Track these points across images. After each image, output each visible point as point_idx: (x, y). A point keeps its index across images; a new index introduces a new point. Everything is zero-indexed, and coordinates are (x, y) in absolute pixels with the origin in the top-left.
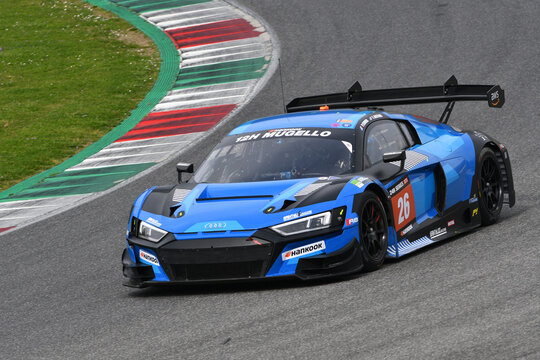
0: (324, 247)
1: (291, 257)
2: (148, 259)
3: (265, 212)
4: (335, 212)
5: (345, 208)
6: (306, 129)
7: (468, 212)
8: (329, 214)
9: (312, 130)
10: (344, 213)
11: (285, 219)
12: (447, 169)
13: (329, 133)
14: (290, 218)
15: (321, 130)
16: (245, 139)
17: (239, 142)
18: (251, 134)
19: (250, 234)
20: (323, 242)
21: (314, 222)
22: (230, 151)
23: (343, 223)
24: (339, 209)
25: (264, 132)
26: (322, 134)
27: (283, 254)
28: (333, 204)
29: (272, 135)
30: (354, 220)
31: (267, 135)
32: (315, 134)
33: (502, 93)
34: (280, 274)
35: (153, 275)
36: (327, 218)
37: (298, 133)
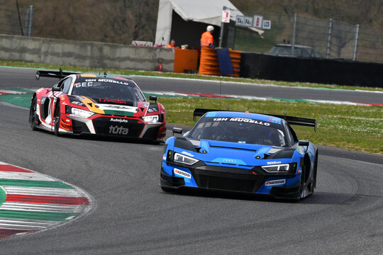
0: (285, 182)
1: (269, 184)
3: (256, 157)
4: (291, 165)
5: (296, 163)
6: (255, 120)
8: (288, 165)
9: (259, 121)
10: (296, 166)
13: (269, 124)
14: (270, 163)
15: (264, 122)
16: (220, 119)
17: (216, 121)
18: (222, 118)
19: (250, 168)
20: (285, 180)
21: (282, 168)
22: (212, 125)
23: (295, 172)
24: (293, 163)
25: (229, 118)
26: (265, 124)
27: (266, 183)
28: (291, 160)
29: (236, 120)
30: (300, 171)
31: (232, 119)
32: (261, 123)
34: (263, 193)
35: (184, 183)
36: (287, 167)
37: (251, 121)
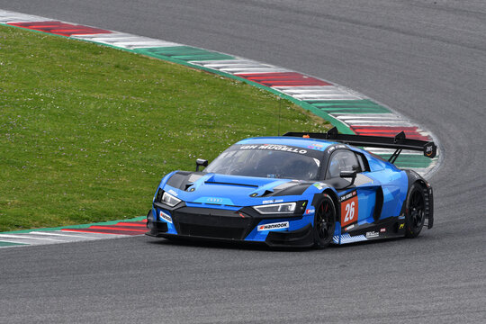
0: (288, 226)
1: (264, 229)
2: (166, 218)
3: (251, 196)
4: (299, 203)
5: (307, 201)
7: (397, 225)
8: (295, 204)
9: (294, 148)
10: (306, 205)
11: (264, 202)
12: (386, 192)
13: (305, 152)
14: (267, 202)
15: (300, 149)
17: (242, 150)
18: (251, 145)
19: (237, 209)
20: (288, 223)
21: (284, 208)
22: (234, 154)
24: (304, 201)
25: (261, 145)
26: (300, 152)
27: (259, 227)
28: (299, 198)
29: (266, 147)
30: (312, 211)
31: (262, 147)
32: (295, 151)
33: (435, 148)
34: (254, 240)
35: (167, 229)
36: (293, 207)
37: (285, 149)
